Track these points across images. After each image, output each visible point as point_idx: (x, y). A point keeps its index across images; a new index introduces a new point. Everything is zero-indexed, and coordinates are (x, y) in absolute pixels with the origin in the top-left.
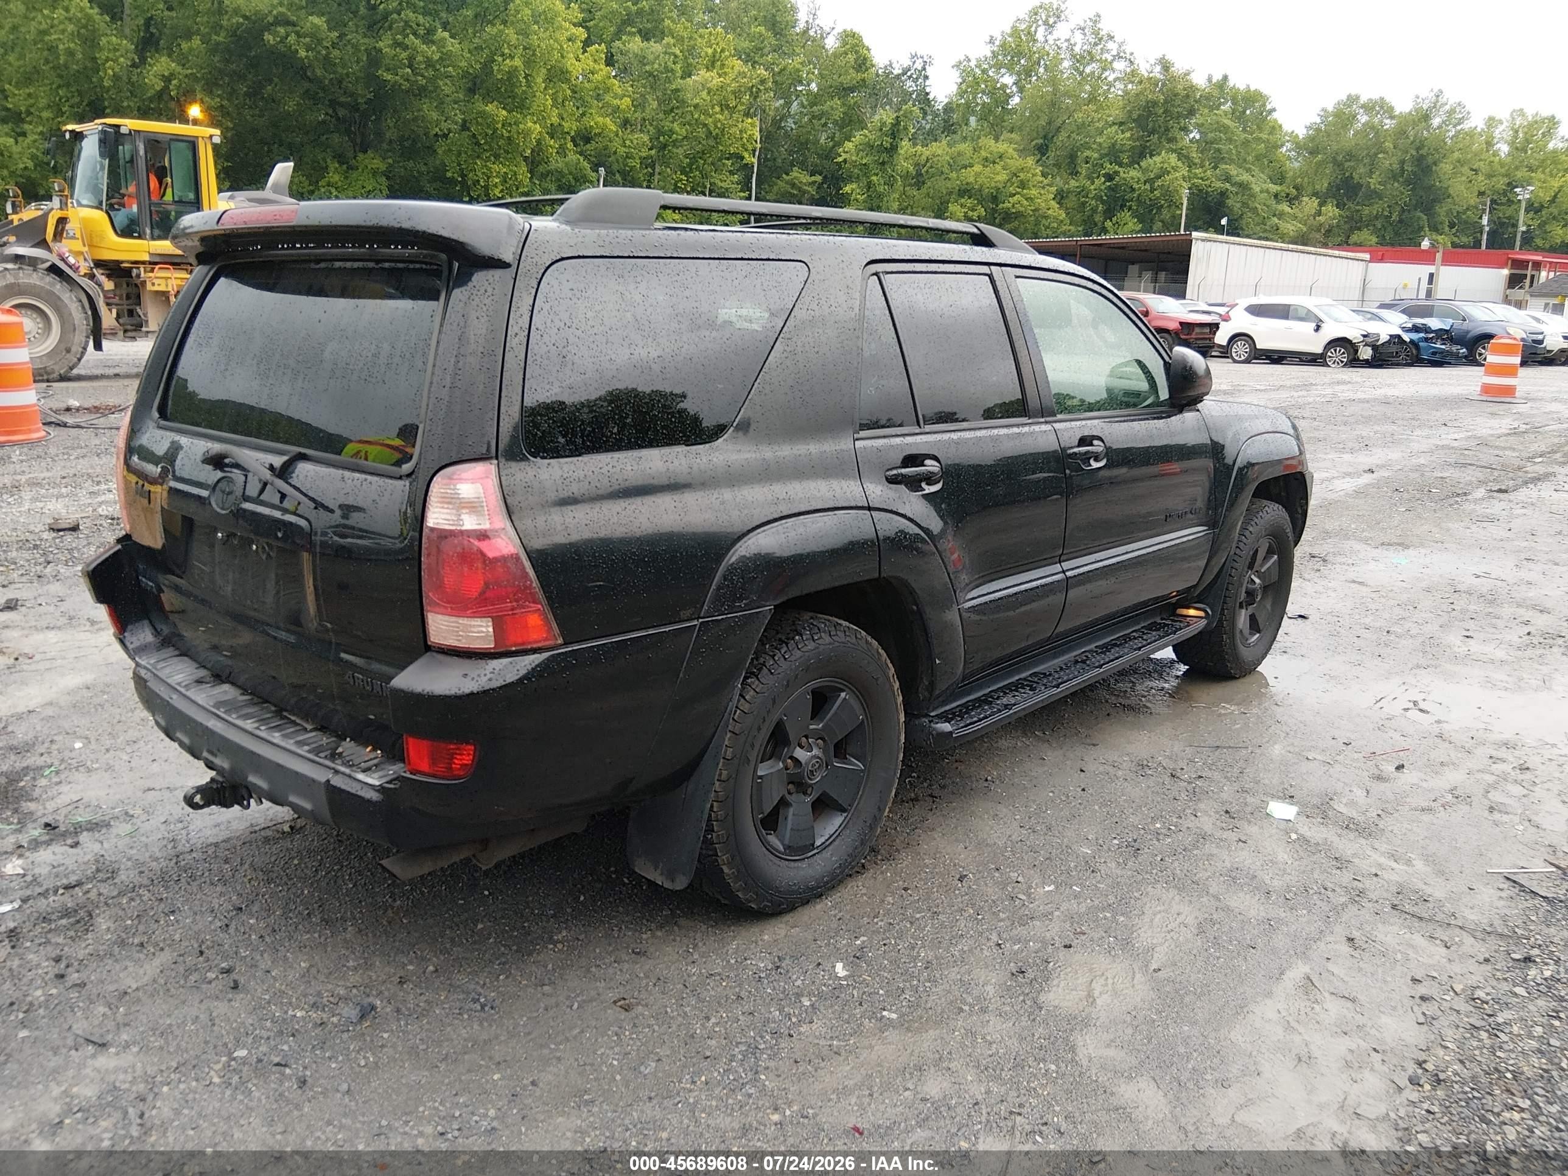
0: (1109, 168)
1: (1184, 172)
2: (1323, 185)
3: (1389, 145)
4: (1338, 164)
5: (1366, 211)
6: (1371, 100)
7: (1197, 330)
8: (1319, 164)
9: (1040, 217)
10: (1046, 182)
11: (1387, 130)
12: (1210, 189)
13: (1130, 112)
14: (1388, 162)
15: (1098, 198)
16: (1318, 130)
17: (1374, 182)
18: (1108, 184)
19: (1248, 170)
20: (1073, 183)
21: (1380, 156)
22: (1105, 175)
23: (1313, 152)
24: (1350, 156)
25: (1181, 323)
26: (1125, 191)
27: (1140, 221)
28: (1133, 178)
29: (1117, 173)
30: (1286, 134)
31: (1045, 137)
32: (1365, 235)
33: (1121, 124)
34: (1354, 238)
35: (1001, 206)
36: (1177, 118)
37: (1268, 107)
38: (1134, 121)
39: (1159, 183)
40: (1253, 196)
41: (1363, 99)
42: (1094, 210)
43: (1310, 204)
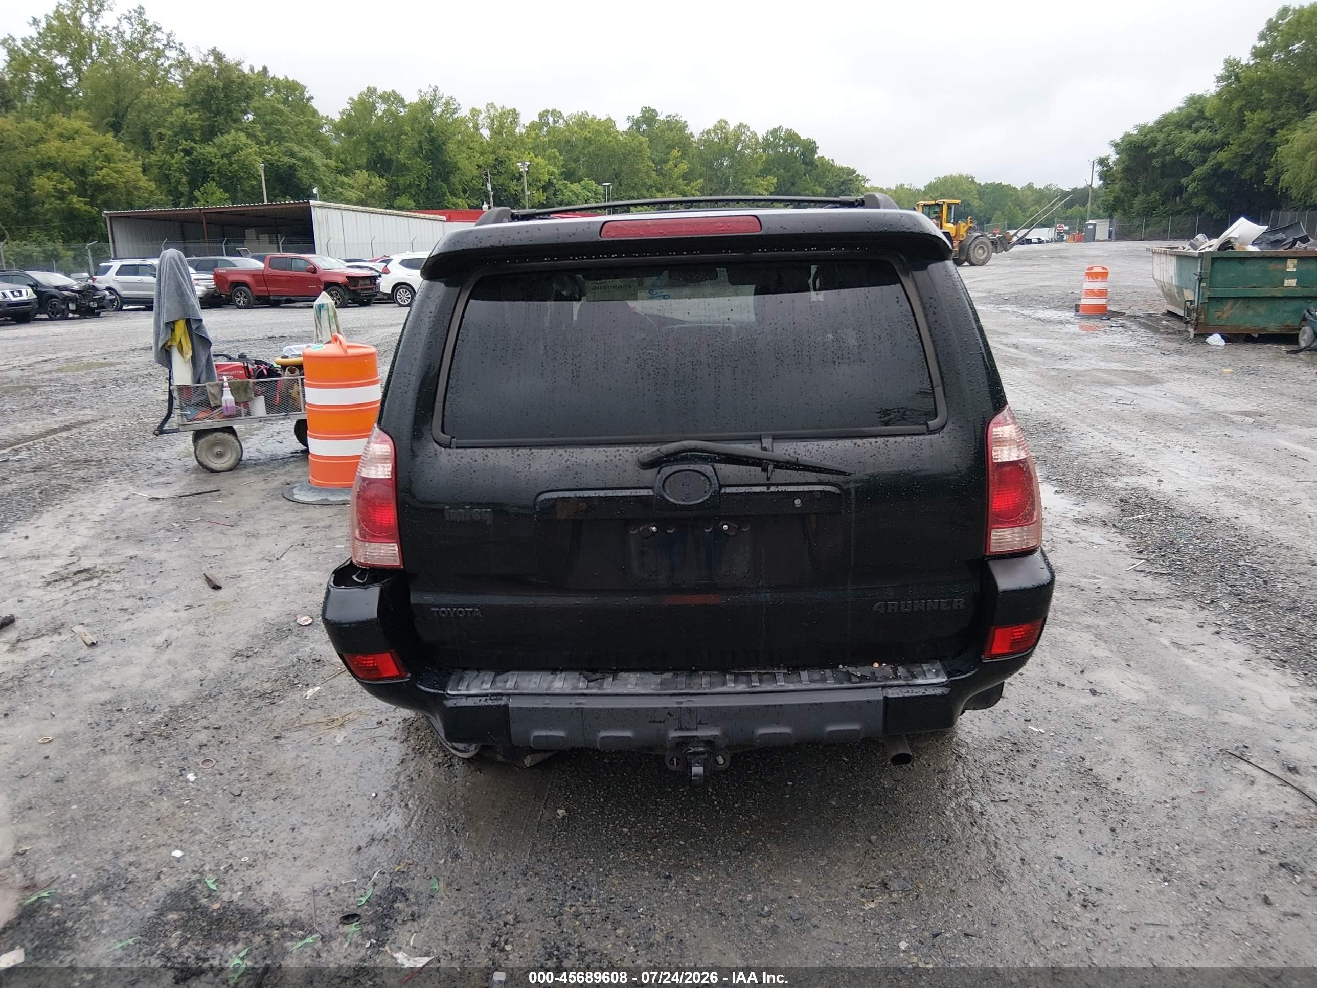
0: (185, 144)
1: (255, 148)
2: (363, 161)
3: (407, 128)
4: (372, 144)
5: (401, 181)
6: (385, 92)
7: (361, 282)
8: (357, 143)
9: (131, 189)
10: (129, 156)
11: (403, 116)
12: (279, 163)
13: (193, 95)
14: (410, 142)
15: (182, 171)
16: (349, 115)
17: (402, 157)
18: (187, 158)
19: (307, 147)
20: (153, 158)
21: (403, 137)
22: (183, 151)
23: (350, 133)
24: (379, 137)
25: (348, 277)
26: (205, 164)
27: (226, 191)
28: (210, 153)
29: (192, 148)
30: (322, 117)
31: (116, 115)
32: (403, 200)
33: (186, 106)
34: (397, 203)
35: (90, 178)
36: (237, 102)
37: (307, 95)
38: (198, 103)
39: (235, 158)
40: (316, 169)
41: (380, 91)
42: (179, 182)
43: (362, 176)
